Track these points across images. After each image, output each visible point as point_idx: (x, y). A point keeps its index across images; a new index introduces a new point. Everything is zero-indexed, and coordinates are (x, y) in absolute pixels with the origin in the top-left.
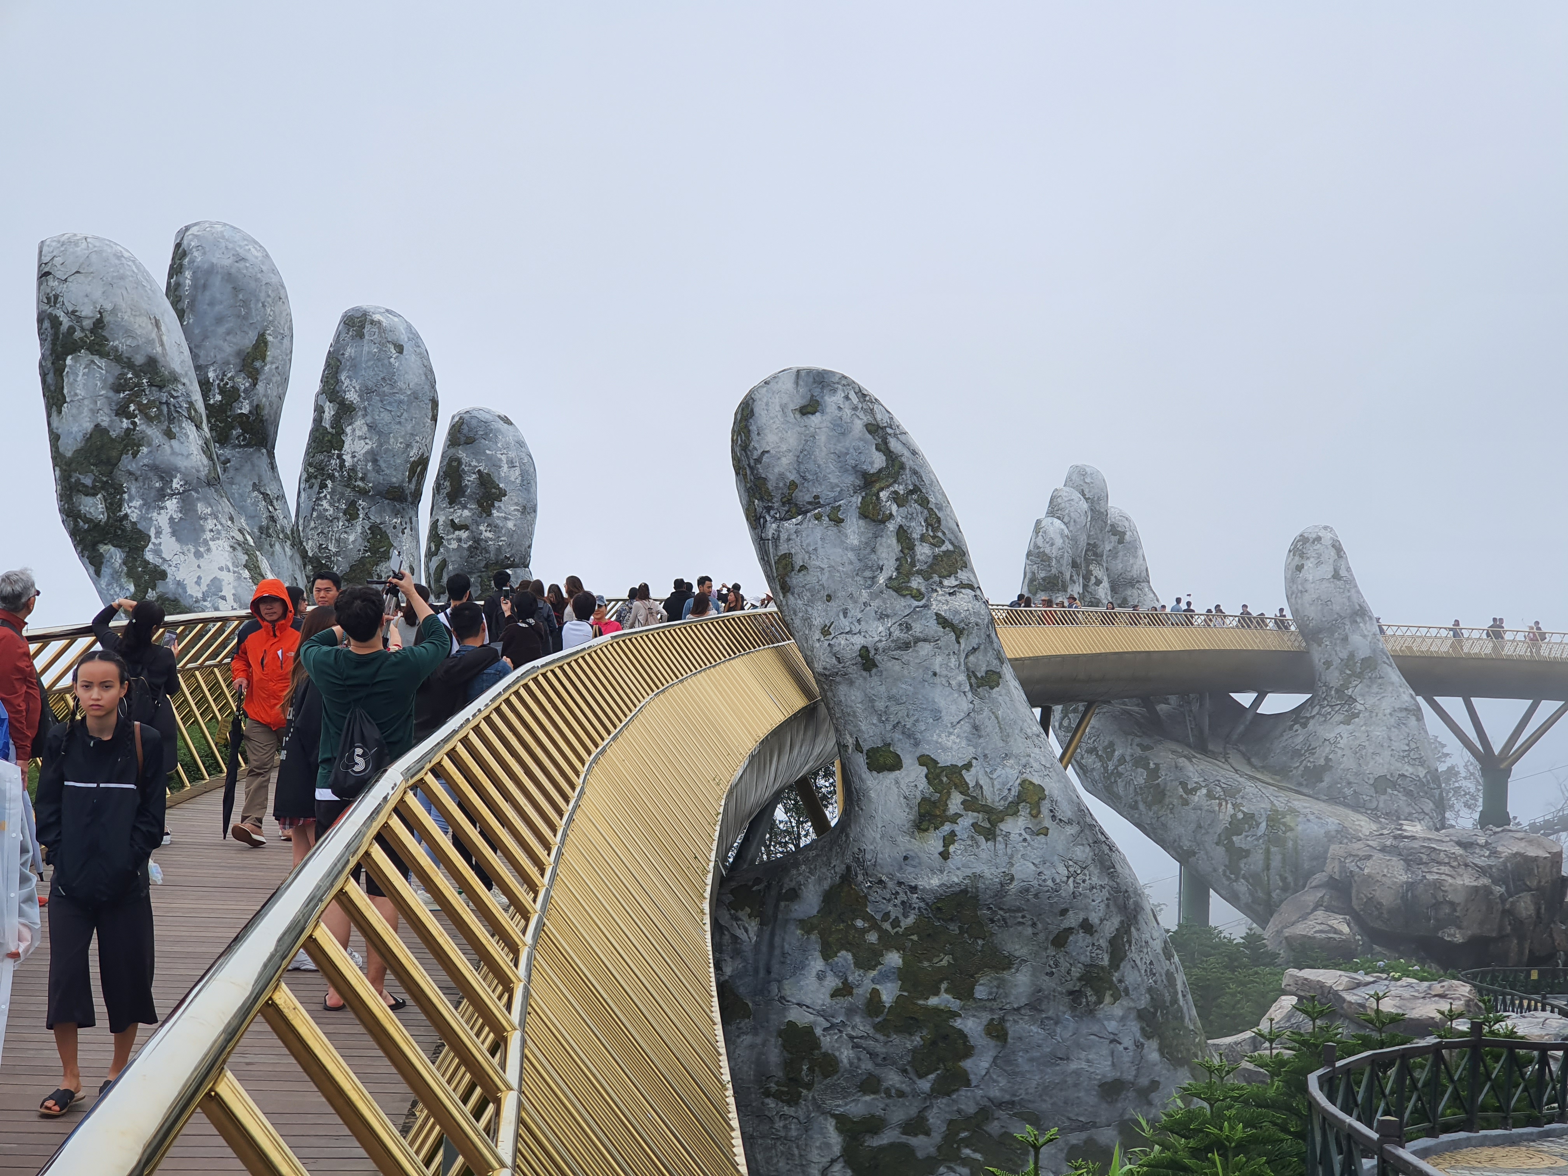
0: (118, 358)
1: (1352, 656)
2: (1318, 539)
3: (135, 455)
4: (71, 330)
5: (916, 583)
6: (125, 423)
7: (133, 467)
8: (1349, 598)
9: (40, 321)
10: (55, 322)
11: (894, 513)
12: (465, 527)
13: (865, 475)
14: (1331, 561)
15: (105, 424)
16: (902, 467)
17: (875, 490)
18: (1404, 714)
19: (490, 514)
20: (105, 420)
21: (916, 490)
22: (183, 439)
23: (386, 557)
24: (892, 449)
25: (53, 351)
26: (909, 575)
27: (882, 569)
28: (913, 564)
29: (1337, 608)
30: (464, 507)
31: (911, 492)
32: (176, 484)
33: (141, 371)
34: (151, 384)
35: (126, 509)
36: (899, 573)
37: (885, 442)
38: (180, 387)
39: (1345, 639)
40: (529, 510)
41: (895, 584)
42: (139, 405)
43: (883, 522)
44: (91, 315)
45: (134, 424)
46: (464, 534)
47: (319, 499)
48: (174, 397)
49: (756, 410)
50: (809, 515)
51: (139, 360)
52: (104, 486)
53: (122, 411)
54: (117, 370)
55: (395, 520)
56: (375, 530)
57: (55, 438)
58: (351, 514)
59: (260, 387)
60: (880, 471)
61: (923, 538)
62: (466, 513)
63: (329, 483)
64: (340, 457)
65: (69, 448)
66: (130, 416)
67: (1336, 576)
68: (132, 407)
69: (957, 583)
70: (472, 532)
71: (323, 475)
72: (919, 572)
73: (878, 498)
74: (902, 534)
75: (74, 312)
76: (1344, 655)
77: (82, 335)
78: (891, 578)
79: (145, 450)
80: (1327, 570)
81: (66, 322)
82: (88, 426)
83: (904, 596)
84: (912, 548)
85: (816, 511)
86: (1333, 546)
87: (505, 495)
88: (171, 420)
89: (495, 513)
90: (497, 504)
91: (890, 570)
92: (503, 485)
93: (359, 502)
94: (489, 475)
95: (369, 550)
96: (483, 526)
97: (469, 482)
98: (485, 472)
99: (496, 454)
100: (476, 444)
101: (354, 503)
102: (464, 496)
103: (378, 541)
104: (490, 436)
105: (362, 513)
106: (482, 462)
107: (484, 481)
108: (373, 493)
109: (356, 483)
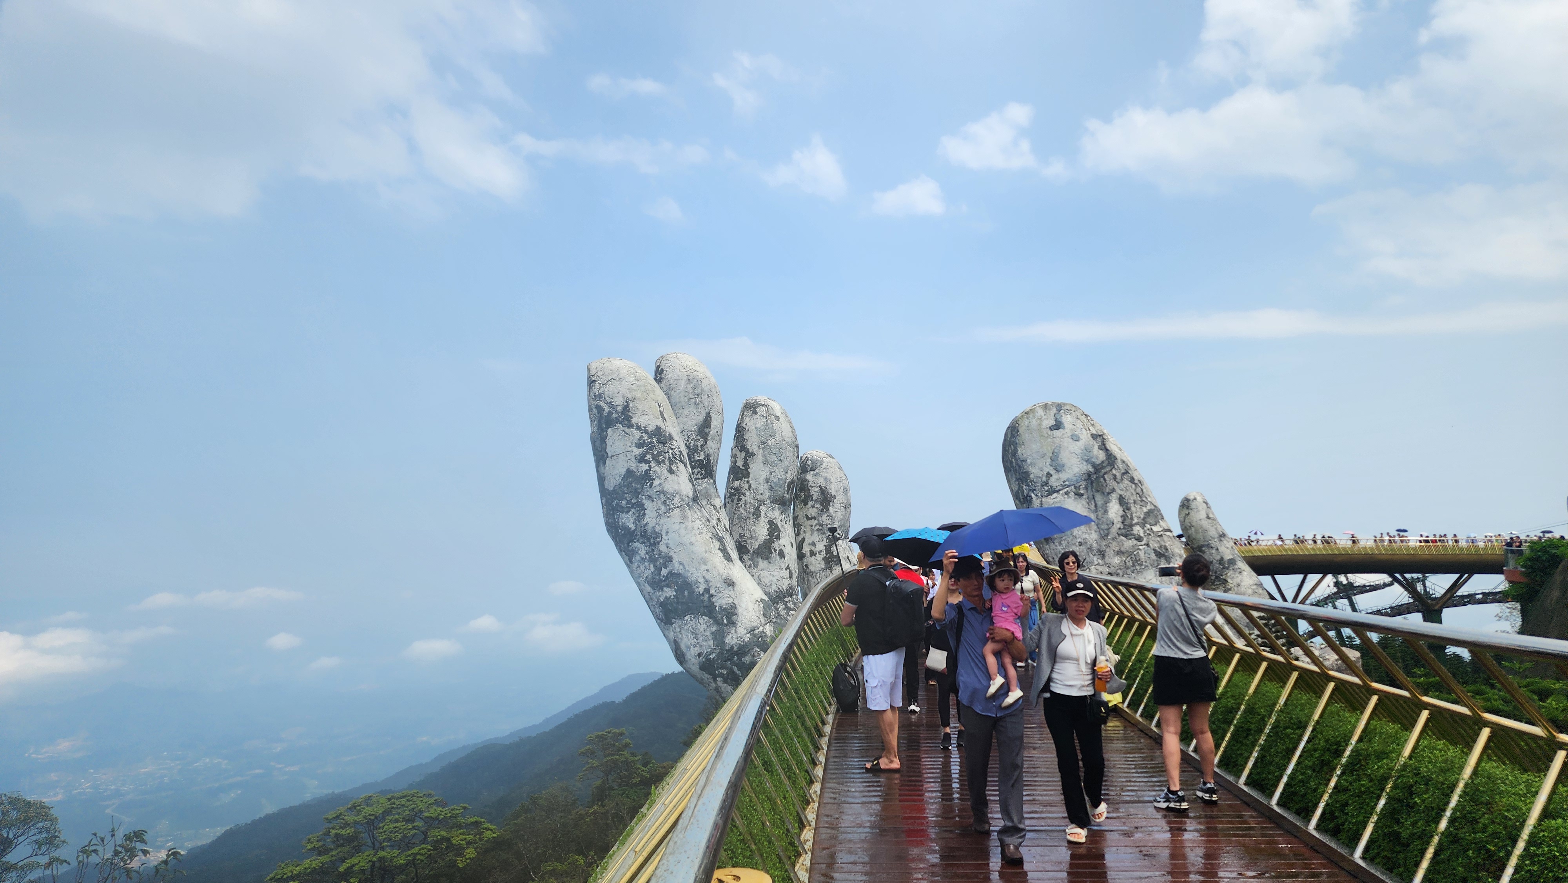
0: (638, 428)
1: (1221, 559)
2: (1194, 500)
3: (651, 485)
4: (610, 413)
5: (1137, 530)
6: (645, 467)
7: (651, 492)
8: (1216, 529)
9: (590, 410)
10: (600, 409)
11: (1116, 488)
12: (814, 518)
13: (1094, 465)
15: (633, 468)
16: (1116, 459)
17: (1101, 474)
19: (828, 510)
20: (633, 465)
21: (1127, 472)
22: (679, 474)
23: (778, 538)
24: (1109, 448)
25: (600, 427)
26: (1131, 526)
27: (1113, 524)
28: (1132, 519)
29: (1210, 534)
30: (813, 507)
31: (1123, 474)
32: (677, 501)
33: (653, 434)
34: (659, 442)
35: (647, 519)
36: (1125, 525)
37: (1104, 444)
38: (675, 442)
39: (1217, 549)
40: (847, 506)
41: (1123, 531)
42: (653, 454)
43: (1109, 494)
44: (622, 404)
45: (650, 466)
46: (814, 522)
47: (738, 507)
48: (672, 449)
49: (1021, 430)
50: (1061, 492)
51: (651, 428)
52: (633, 506)
53: (641, 459)
54: (637, 434)
55: (781, 517)
56: (771, 523)
57: (601, 479)
58: (757, 514)
59: (710, 443)
60: (1103, 462)
61: (1135, 502)
62: (815, 510)
63: (742, 497)
64: (748, 482)
65: (610, 485)
66: (649, 462)
67: (1208, 518)
68: (648, 457)
69: (1161, 529)
71: (739, 493)
72: (1137, 524)
73: (1105, 480)
74: (1122, 500)
75: (611, 403)
77: (617, 416)
78: (1120, 529)
79: (656, 483)
80: (1202, 515)
81: (607, 409)
82: (623, 471)
83: (1130, 539)
84: (1129, 509)
85: (1066, 490)
86: (1204, 503)
87: (835, 499)
88: (671, 462)
89: (831, 509)
90: (831, 504)
91: (1118, 525)
92: (833, 493)
93: (761, 507)
94: (826, 487)
95: (769, 535)
96: (824, 517)
97: (815, 492)
98: (823, 486)
99: (828, 476)
100: (817, 471)
101: (758, 508)
102: (812, 500)
103: (774, 529)
104: (824, 465)
105: (763, 514)
106: (821, 481)
107: (823, 491)
108: (768, 501)
109: (759, 497)
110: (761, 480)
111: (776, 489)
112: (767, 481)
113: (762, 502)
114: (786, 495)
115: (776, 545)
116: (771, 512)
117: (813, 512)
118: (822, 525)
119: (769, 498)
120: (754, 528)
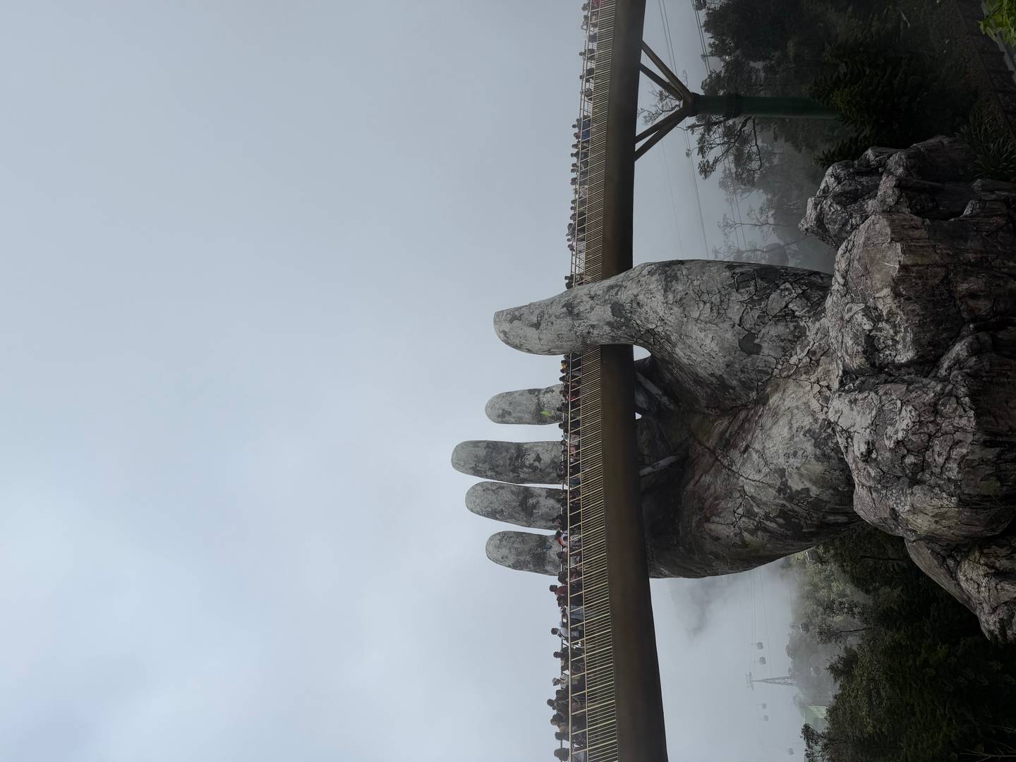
1: (609, 324)
2: (505, 333)
8: (557, 317)
14: (525, 328)
18: (671, 296)
29: (565, 330)
39: (593, 326)
67: (537, 326)
76: (607, 329)
80: (532, 333)
86: (511, 321)
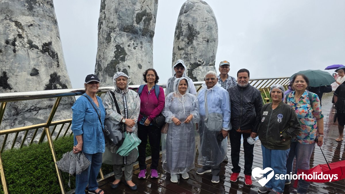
12: (182, 49)
19: (192, 43)
23: (123, 59)
30: (183, 40)
46: (183, 52)
55: (130, 42)
56: (118, 47)
62: (184, 43)
70: (185, 51)
87: (199, 34)
89: (195, 42)
90: (195, 38)
92: (198, 30)
93: (112, 34)
94: (192, 25)
95: (115, 57)
96: (189, 48)
97: (185, 29)
98: (190, 24)
99: (195, 16)
100: (188, 13)
101: (110, 34)
102: (182, 35)
103: (120, 52)
104: (194, 8)
105: (112, 39)
106: (190, 20)
107: (190, 28)
108: (118, 29)
109: (110, 25)
110: (112, 10)
111: (124, 18)
112: (116, 11)
113: (113, 29)
114: (135, 24)
115: (121, 66)
116: (119, 38)
117: (182, 44)
118: (187, 54)
119: (118, 26)
120: (106, 50)
